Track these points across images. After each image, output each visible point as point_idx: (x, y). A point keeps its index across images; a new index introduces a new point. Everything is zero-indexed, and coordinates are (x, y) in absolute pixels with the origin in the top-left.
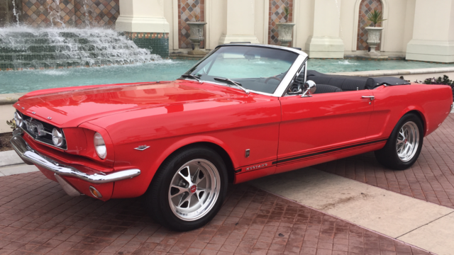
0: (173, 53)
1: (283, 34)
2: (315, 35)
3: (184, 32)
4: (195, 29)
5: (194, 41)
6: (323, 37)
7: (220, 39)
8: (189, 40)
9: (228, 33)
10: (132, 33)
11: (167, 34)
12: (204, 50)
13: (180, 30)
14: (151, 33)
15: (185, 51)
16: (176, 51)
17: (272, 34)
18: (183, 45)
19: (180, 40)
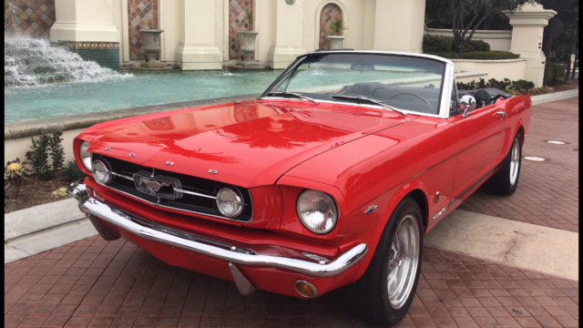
0: (124, 66)
1: (247, 43)
2: (278, 44)
3: (135, 41)
4: (151, 38)
5: (149, 52)
6: (287, 46)
7: (176, 49)
8: (142, 50)
9: (186, 42)
10: (75, 42)
11: (117, 43)
12: (159, 61)
13: (130, 39)
14: (98, 43)
15: (137, 64)
16: (127, 64)
17: (232, 43)
18: (135, 56)
19: (130, 51)
